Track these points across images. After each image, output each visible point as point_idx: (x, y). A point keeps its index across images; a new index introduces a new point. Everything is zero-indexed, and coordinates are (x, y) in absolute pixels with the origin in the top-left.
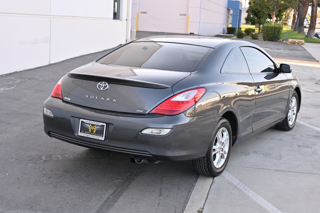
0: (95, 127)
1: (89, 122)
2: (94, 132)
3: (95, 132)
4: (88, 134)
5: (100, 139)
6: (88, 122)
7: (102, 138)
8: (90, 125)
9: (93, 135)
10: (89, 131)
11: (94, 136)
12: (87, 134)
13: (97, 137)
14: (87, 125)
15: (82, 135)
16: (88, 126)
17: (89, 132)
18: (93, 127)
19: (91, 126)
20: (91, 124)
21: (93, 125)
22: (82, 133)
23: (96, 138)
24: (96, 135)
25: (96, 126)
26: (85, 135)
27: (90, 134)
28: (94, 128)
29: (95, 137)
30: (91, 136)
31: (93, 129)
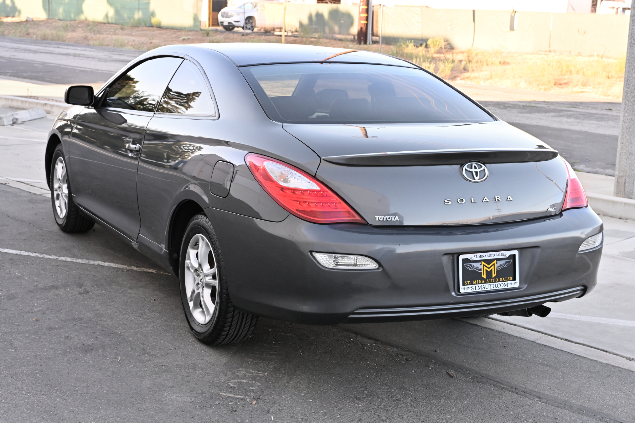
0: (494, 265)
1: (480, 257)
2: (493, 276)
3: (495, 274)
4: (482, 285)
5: (510, 286)
6: (478, 257)
7: (516, 284)
8: (483, 263)
9: (492, 282)
10: (482, 276)
11: (496, 283)
12: (480, 285)
13: (502, 285)
14: (475, 264)
15: (470, 290)
16: (477, 268)
17: (483, 278)
18: (489, 266)
19: (484, 265)
20: (484, 261)
21: (488, 262)
22: (467, 285)
23: (500, 288)
24: (499, 281)
25: (495, 262)
26: (474, 288)
27: (485, 282)
28: (492, 267)
29: (499, 285)
30: (489, 287)
31: (489, 270)
